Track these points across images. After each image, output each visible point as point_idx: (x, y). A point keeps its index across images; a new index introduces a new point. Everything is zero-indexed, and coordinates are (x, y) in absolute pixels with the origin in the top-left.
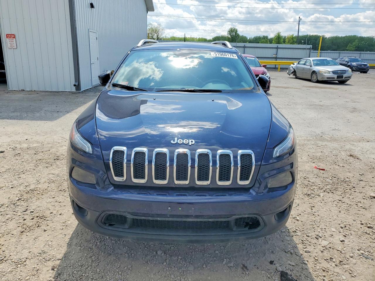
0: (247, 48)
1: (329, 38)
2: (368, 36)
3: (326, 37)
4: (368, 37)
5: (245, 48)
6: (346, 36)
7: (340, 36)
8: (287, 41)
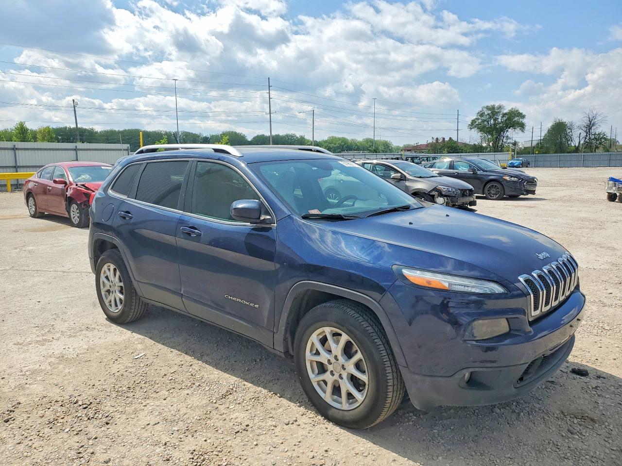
0: (20, 151)
1: (100, 132)
2: (154, 130)
3: (96, 130)
4: (155, 132)
5: (17, 151)
6: (125, 130)
7: (117, 129)
8: (39, 136)
